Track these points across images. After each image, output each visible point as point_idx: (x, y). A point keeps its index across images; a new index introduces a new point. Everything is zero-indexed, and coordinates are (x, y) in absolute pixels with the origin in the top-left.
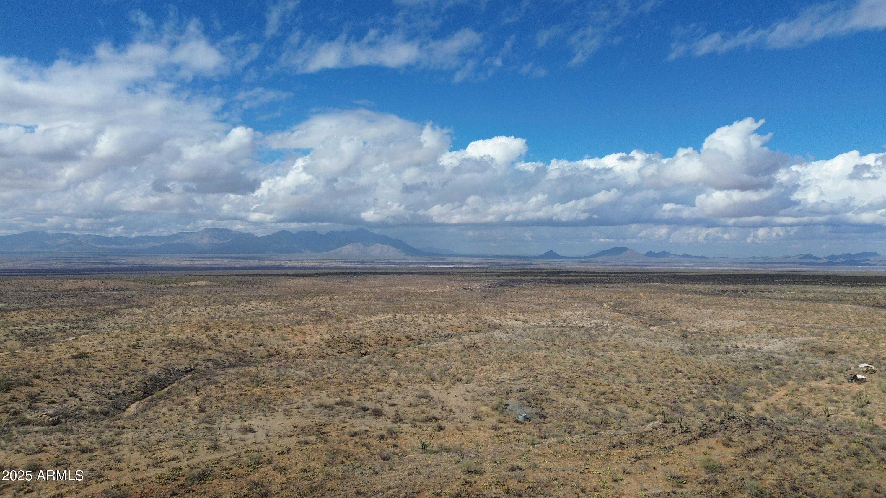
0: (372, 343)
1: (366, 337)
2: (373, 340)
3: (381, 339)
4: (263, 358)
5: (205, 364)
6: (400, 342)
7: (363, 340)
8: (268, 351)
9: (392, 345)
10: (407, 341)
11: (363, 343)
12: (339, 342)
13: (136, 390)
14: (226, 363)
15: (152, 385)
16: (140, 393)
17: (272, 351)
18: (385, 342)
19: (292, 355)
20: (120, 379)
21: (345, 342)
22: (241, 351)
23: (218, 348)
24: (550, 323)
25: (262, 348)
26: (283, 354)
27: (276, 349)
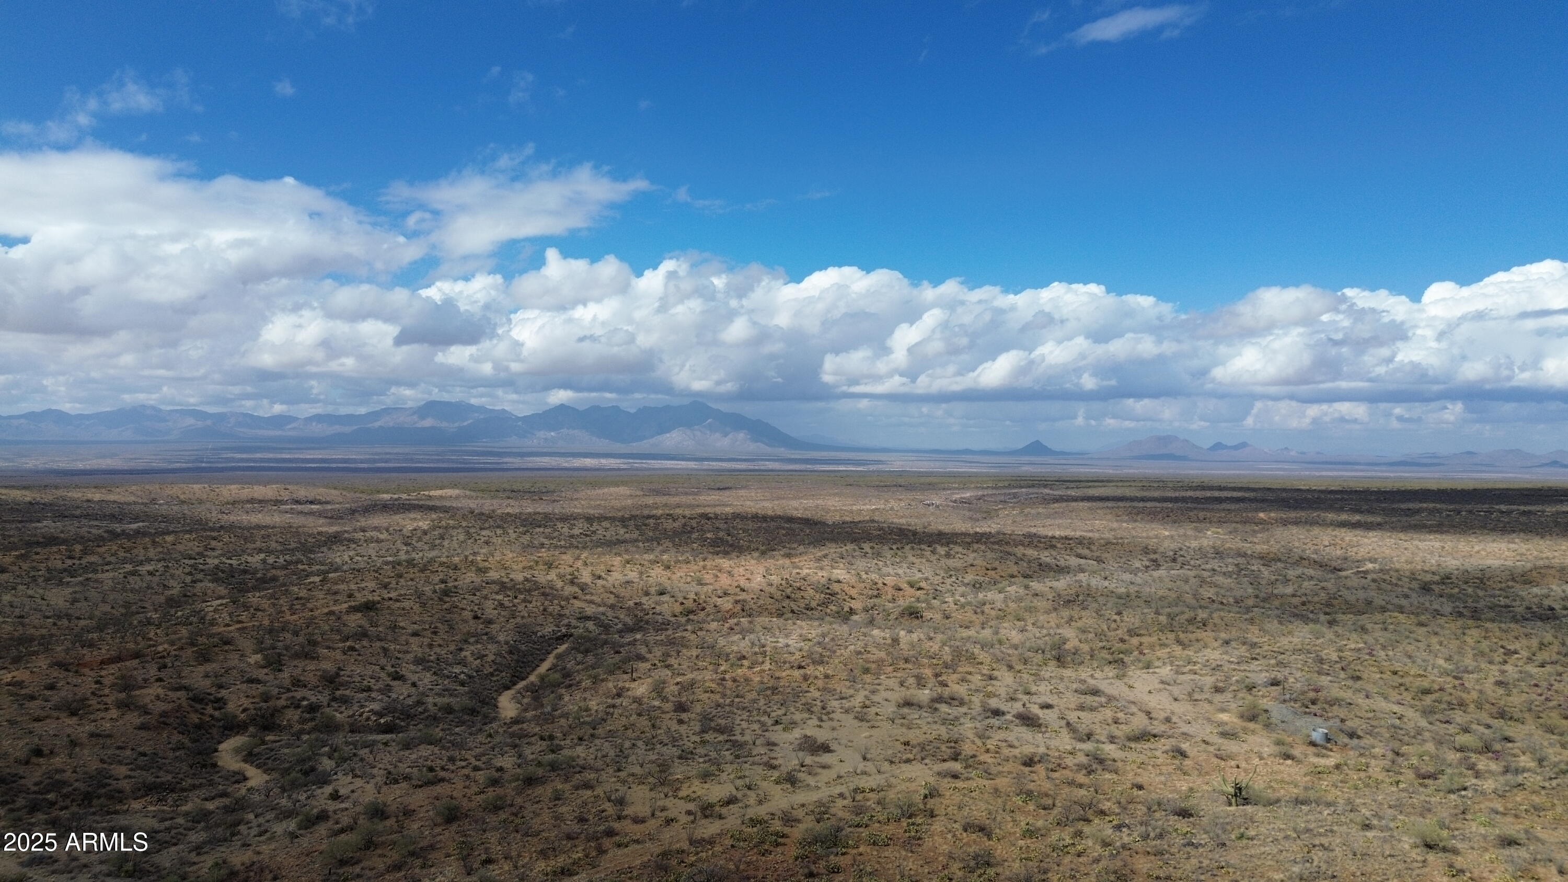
0: (853, 592)
1: (839, 582)
2: (853, 587)
3: (868, 587)
4: (676, 616)
5: (582, 626)
6: (901, 593)
7: (836, 587)
8: (682, 604)
9: (890, 597)
10: (912, 591)
11: (837, 593)
12: (799, 589)
13: (495, 670)
14: (616, 625)
15: (518, 661)
16: (505, 676)
17: (689, 604)
18: (875, 593)
19: (727, 612)
20: (461, 650)
21: (811, 592)
22: (631, 603)
23: (588, 597)
24: (1148, 564)
25: (665, 598)
26: (709, 609)
27: (695, 601)
